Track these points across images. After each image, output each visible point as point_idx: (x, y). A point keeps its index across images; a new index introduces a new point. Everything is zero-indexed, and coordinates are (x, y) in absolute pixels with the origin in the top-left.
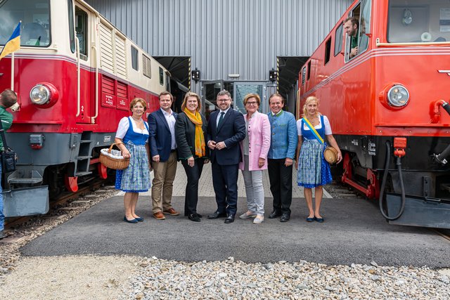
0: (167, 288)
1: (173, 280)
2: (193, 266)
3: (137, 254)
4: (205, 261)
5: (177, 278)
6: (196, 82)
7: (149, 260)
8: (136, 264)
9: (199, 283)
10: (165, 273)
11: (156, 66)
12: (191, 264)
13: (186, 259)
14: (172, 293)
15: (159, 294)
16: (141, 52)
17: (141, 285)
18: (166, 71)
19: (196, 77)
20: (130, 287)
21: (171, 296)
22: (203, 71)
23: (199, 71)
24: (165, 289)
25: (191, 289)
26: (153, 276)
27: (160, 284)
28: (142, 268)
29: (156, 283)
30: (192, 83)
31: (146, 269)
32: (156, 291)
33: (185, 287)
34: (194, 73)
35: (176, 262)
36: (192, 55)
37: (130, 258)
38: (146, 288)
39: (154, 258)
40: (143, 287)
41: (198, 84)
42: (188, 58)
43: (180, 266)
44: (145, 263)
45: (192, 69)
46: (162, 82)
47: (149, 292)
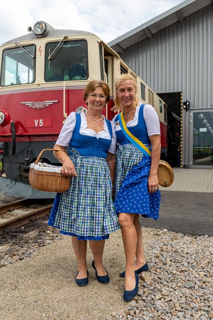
0: (179, 251)
1: (183, 246)
2: (198, 238)
3: (152, 227)
4: (207, 236)
5: (185, 245)
6: (187, 111)
7: (161, 231)
8: (152, 233)
9: (205, 250)
10: (176, 241)
11: (157, 99)
12: (196, 237)
13: (191, 233)
14: (184, 255)
15: (173, 255)
16: (147, 88)
17: (158, 248)
18: (164, 103)
19: (186, 107)
20: (150, 249)
21: (183, 258)
22: (192, 102)
23: (189, 102)
24: (178, 252)
25: (199, 254)
26: (166, 243)
27: (173, 249)
28: (157, 236)
29: (169, 248)
30: (183, 111)
31: (160, 237)
32: (170, 253)
33: (194, 252)
34: (185, 104)
35: (183, 235)
36: (184, 90)
37: (147, 229)
38: (162, 250)
39: (165, 230)
40: (159, 249)
41: (188, 112)
42: (180, 93)
43: (186, 237)
44: (159, 233)
45: (183, 101)
46: (161, 111)
47: (165, 254)
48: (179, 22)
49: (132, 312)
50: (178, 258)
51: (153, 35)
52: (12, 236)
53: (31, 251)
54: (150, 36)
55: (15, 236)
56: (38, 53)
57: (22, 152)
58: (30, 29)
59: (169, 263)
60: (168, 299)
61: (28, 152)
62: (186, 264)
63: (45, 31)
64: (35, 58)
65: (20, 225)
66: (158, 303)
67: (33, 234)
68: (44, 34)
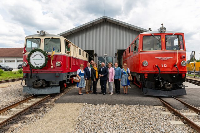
1: (91, 109)
2: (96, 105)
3: (82, 103)
4: (98, 104)
7: (85, 104)
8: (82, 105)
9: (97, 109)
10: (89, 107)
11: (85, 53)
13: (94, 104)
15: (88, 112)
16: (81, 50)
17: (84, 110)
18: (88, 54)
20: (81, 110)
22: (97, 54)
24: (90, 111)
28: (84, 106)
29: (87, 109)
30: (95, 57)
33: (94, 110)
34: (95, 54)
36: (95, 49)
39: (87, 103)
42: (93, 50)
43: (93, 106)
45: (94, 53)
46: (87, 57)
47: (86, 112)
48: (92, 26)
49: (76, 129)
50: (90, 113)
51: (83, 29)
52: (34, 110)
53: (43, 115)
54: (83, 30)
55: (35, 110)
56: (41, 42)
57: (34, 76)
58: (38, 32)
59: (87, 114)
60: (86, 124)
61: (37, 77)
62: (91, 114)
63: (44, 34)
64: (40, 43)
65: (36, 106)
66: (83, 126)
67: (42, 109)
68: (44, 35)
